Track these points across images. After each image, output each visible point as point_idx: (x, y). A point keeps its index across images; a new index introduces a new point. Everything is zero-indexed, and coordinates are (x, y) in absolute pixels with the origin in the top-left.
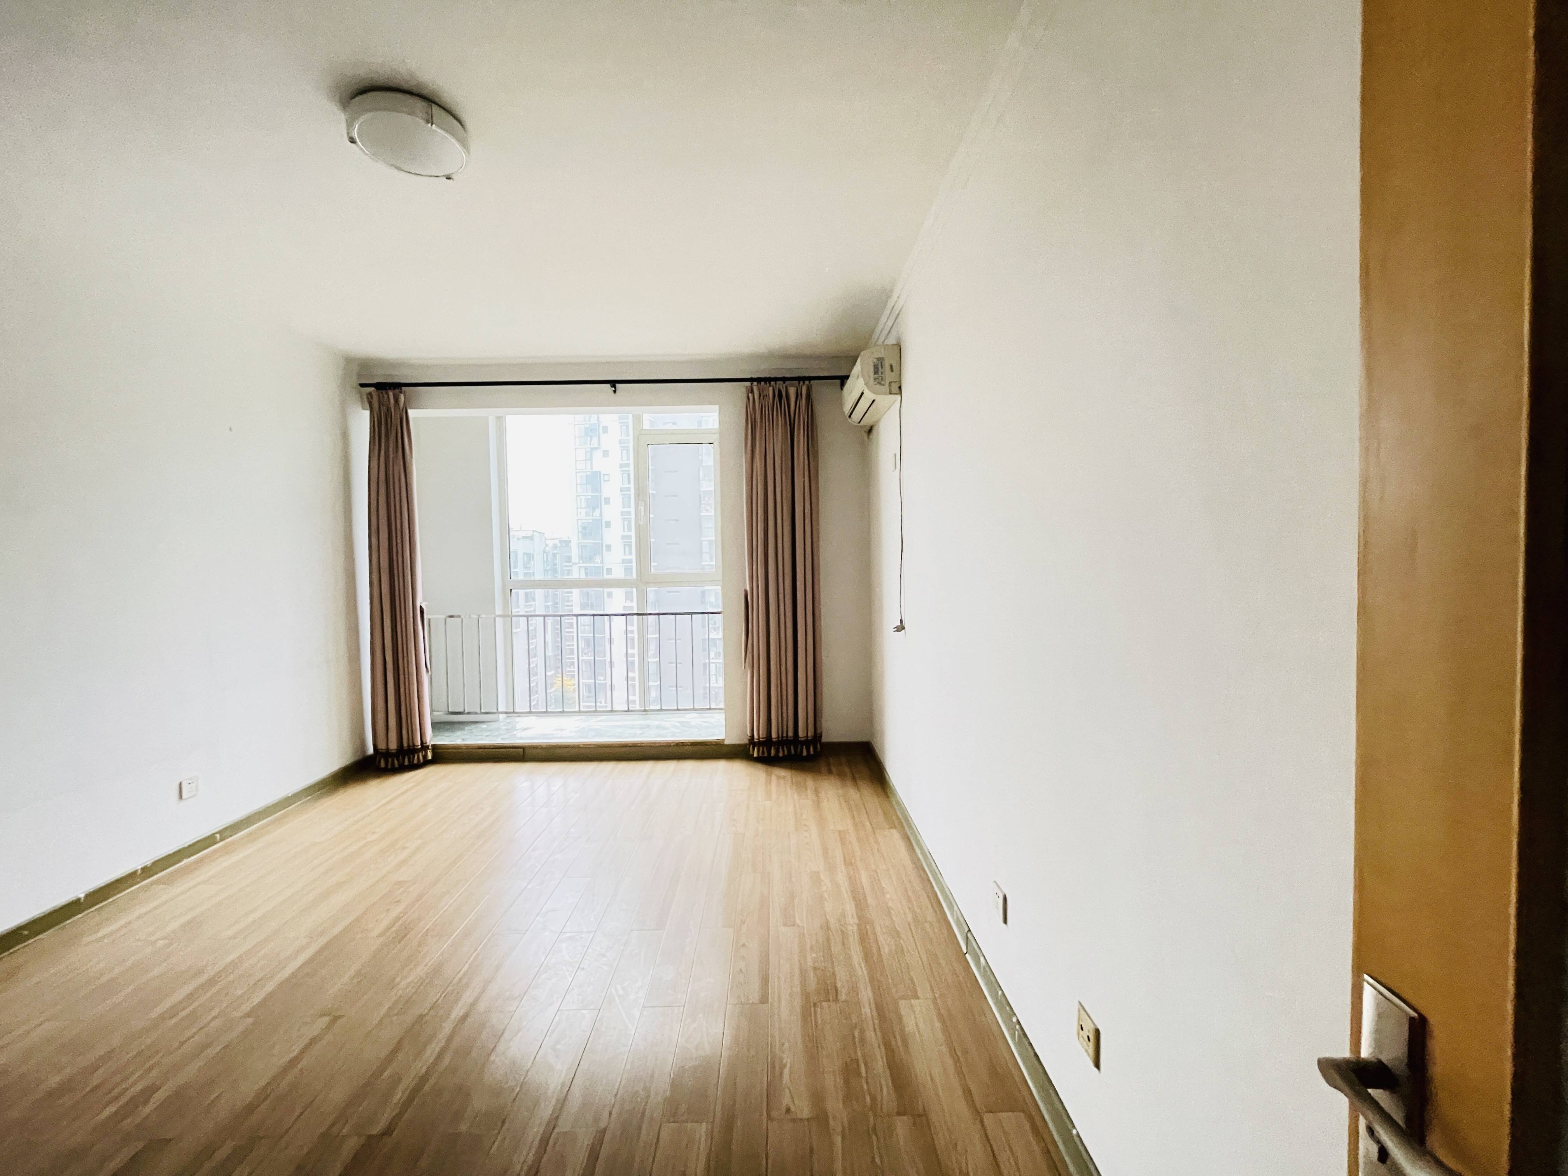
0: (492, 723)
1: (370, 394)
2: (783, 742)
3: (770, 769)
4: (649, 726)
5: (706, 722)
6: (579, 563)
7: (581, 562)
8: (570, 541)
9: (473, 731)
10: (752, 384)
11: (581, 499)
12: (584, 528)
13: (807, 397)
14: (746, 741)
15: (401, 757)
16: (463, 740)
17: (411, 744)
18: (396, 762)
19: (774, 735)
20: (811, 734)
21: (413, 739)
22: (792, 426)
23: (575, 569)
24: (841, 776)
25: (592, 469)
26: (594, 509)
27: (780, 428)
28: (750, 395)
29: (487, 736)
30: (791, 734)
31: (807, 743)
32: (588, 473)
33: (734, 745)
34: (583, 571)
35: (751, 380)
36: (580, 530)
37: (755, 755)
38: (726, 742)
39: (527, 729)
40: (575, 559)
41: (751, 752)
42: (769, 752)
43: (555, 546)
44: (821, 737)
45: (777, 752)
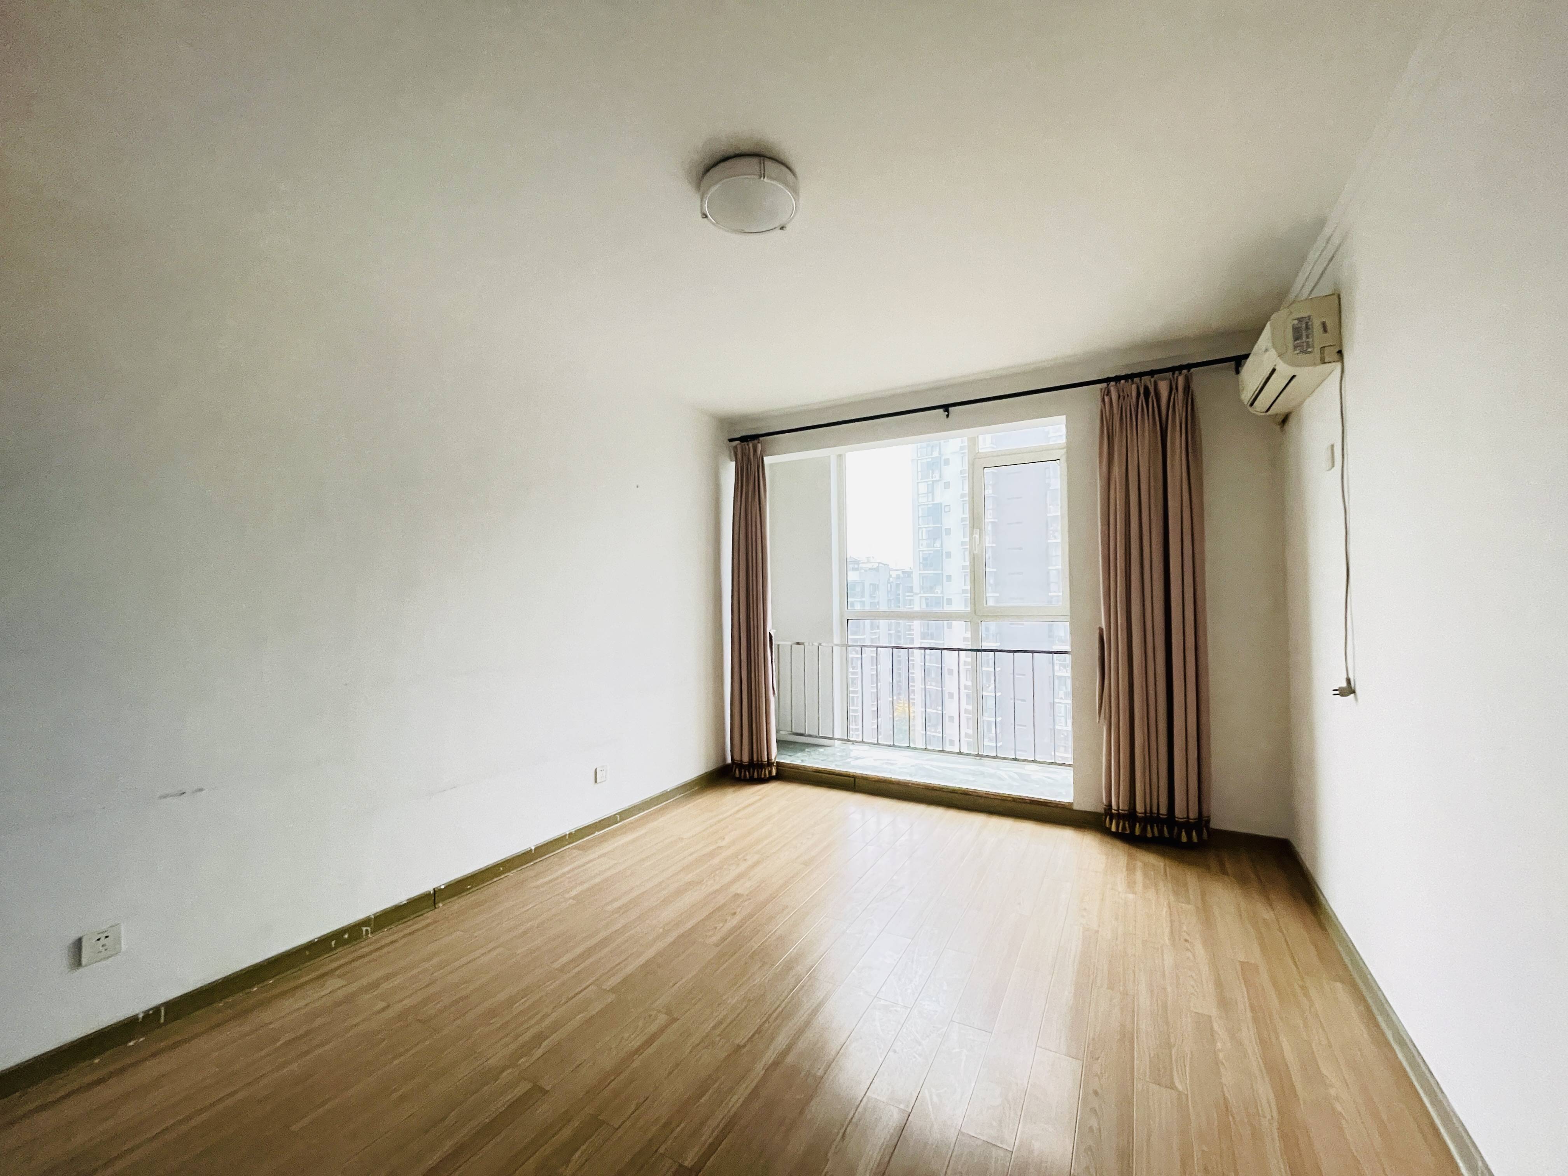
0: (828, 748)
1: (736, 447)
2: (1150, 819)
3: (1133, 850)
4: (982, 773)
5: (1049, 778)
6: (920, 593)
7: (922, 592)
8: (911, 572)
9: (812, 753)
10: (1108, 385)
11: (922, 531)
12: (925, 559)
13: (1185, 389)
14: (1100, 809)
15: (751, 770)
16: (802, 761)
17: (760, 760)
18: (747, 773)
19: (1140, 808)
20: (1193, 814)
21: (761, 757)
22: (1164, 426)
23: (916, 599)
24: (1242, 881)
25: (933, 500)
26: (935, 540)
27: (1147, 434)
28: (1107, 399)
29: (822, 760)
30: (1163, 810)
31: (1187, 825)
32: (929, 506)
33: (1085, 812)
34: (924, 601)
35: (1107, 380)
36: (921, 561)
37: (1113, 829)
38: (1076, 807)
39: (859, 758)
40: (916, 589)
41: (1107, 825)
42: (1133, 828)
43: (898, 577)
44: (1208, 821)
45: (1144, 830)
